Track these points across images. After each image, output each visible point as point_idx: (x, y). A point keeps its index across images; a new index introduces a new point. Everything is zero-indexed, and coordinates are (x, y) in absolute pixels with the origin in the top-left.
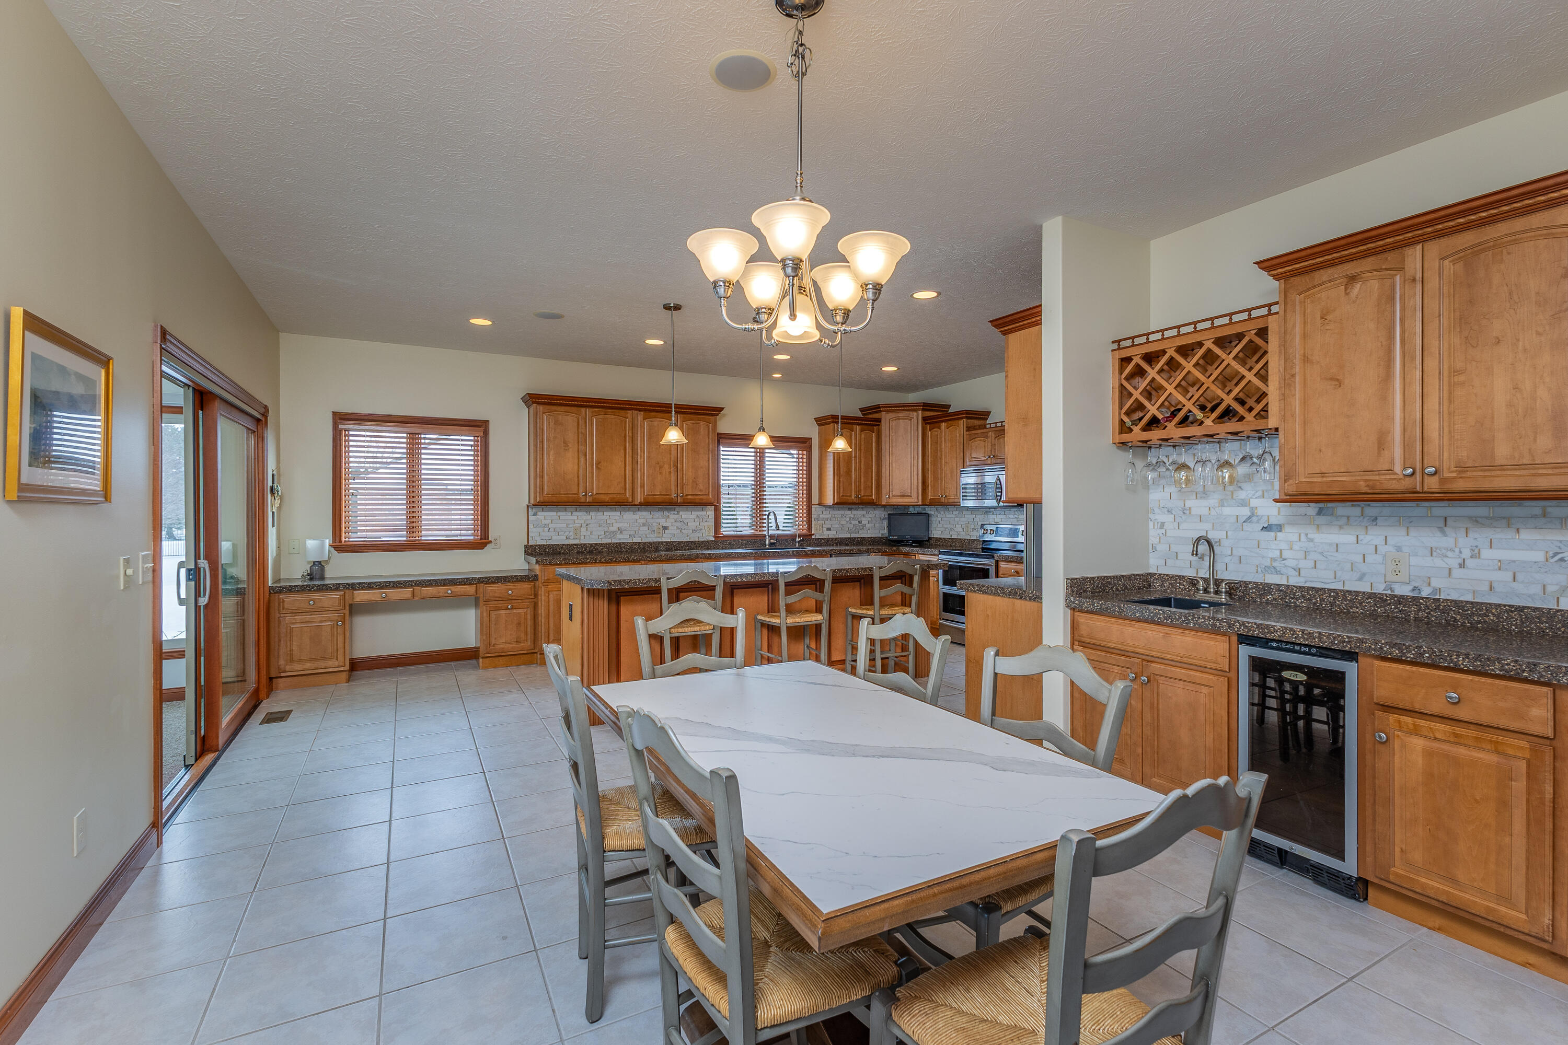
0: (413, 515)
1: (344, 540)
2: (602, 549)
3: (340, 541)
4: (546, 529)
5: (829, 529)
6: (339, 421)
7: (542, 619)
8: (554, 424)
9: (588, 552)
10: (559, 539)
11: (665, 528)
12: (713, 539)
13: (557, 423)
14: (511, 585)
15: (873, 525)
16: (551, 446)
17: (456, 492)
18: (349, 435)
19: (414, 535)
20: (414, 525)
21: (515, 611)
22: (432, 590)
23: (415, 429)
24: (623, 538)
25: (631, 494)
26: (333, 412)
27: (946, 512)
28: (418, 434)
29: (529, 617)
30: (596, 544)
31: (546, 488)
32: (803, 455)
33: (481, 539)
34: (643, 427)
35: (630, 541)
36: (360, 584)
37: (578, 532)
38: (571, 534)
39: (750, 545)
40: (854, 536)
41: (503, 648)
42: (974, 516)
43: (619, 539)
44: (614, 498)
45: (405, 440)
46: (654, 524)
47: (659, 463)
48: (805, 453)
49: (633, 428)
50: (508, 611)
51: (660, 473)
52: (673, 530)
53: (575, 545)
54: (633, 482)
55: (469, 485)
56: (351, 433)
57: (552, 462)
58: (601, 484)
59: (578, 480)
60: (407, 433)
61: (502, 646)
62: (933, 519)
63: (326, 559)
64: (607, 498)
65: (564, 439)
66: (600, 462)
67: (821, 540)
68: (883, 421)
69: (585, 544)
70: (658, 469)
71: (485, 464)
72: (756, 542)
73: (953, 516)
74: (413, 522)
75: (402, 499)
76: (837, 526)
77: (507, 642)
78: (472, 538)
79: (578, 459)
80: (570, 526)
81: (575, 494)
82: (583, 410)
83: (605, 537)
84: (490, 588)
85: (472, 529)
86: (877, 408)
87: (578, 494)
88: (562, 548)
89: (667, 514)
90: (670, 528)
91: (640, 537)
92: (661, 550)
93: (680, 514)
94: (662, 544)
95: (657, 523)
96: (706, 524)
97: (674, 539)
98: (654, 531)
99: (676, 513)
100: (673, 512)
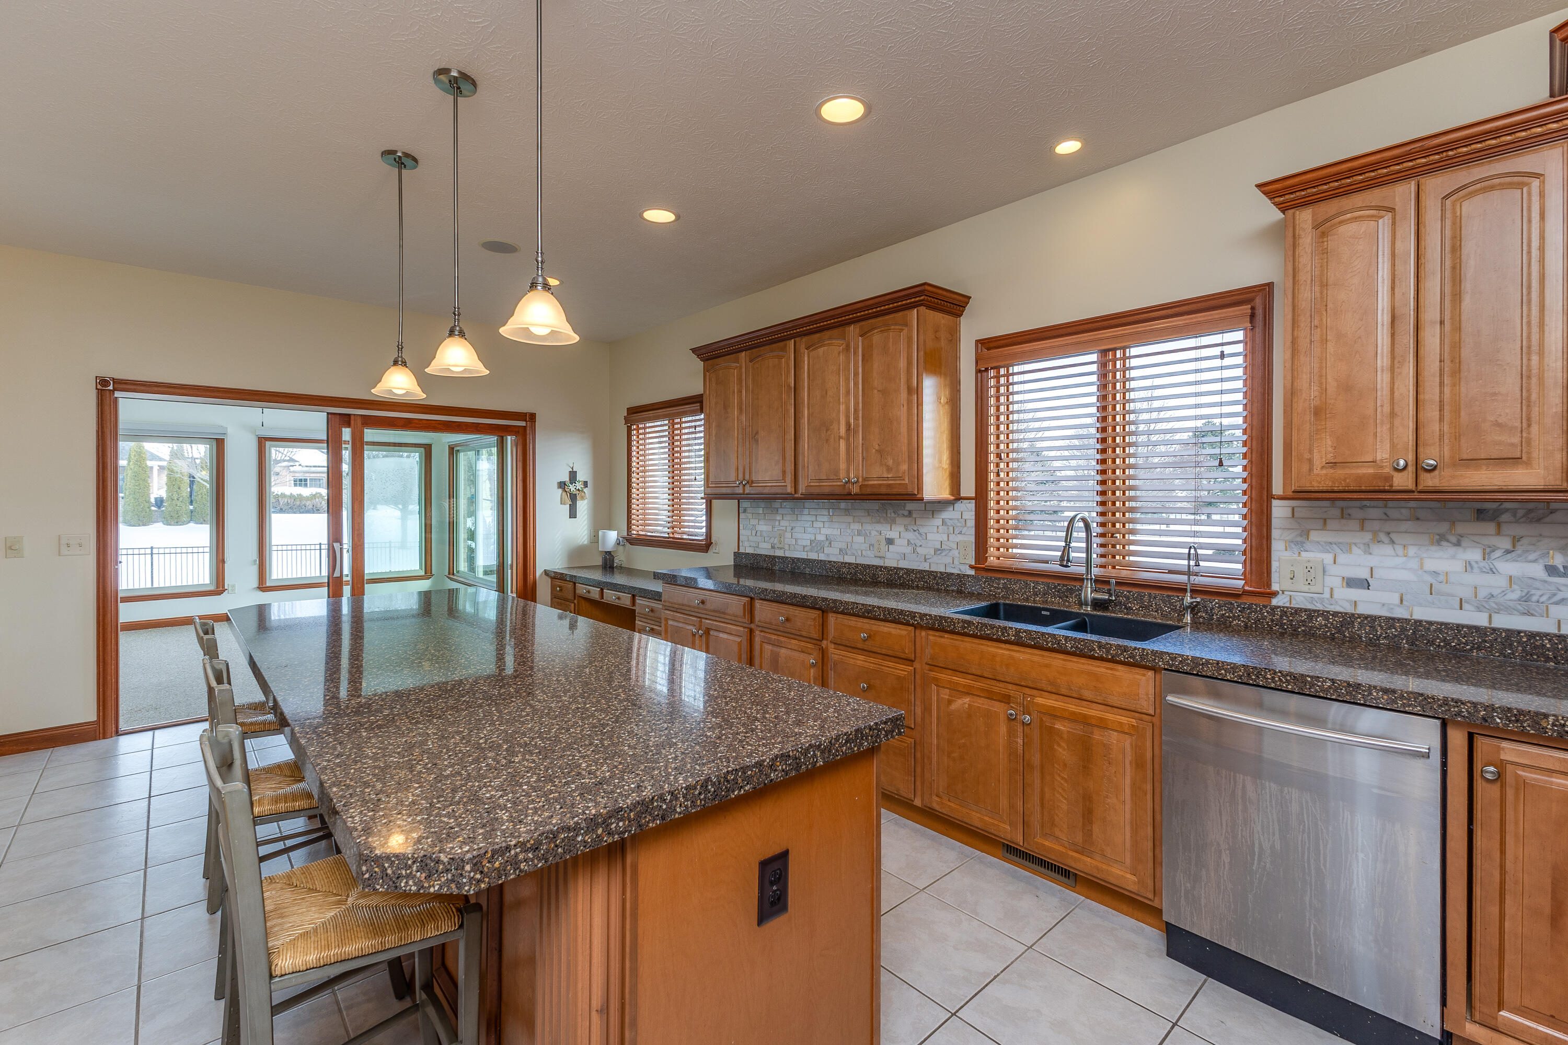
3: (630, 534)
4: (754, 532)
10: (765, 548)
11: (890, 542)
12: (974, 572)
24: (832, 554)
25: (792, 480)
37: (783, 539)
38: (775, 540)
43: (828, 555)
46: (874, 534)
52: (901, 546)
78: (703, 538)
80: (776, 529)
82: (741, 355)
89: (893, 515)
90: (897, 542)
91: (854, 555)
92: (880, 582)
93: (914, 516)
94: (881, 571)
95: (877, 531)
96: (960, 538)
97: (903, 564)
98: (873, 545)
99: (906, 513)
100: (901, 512)
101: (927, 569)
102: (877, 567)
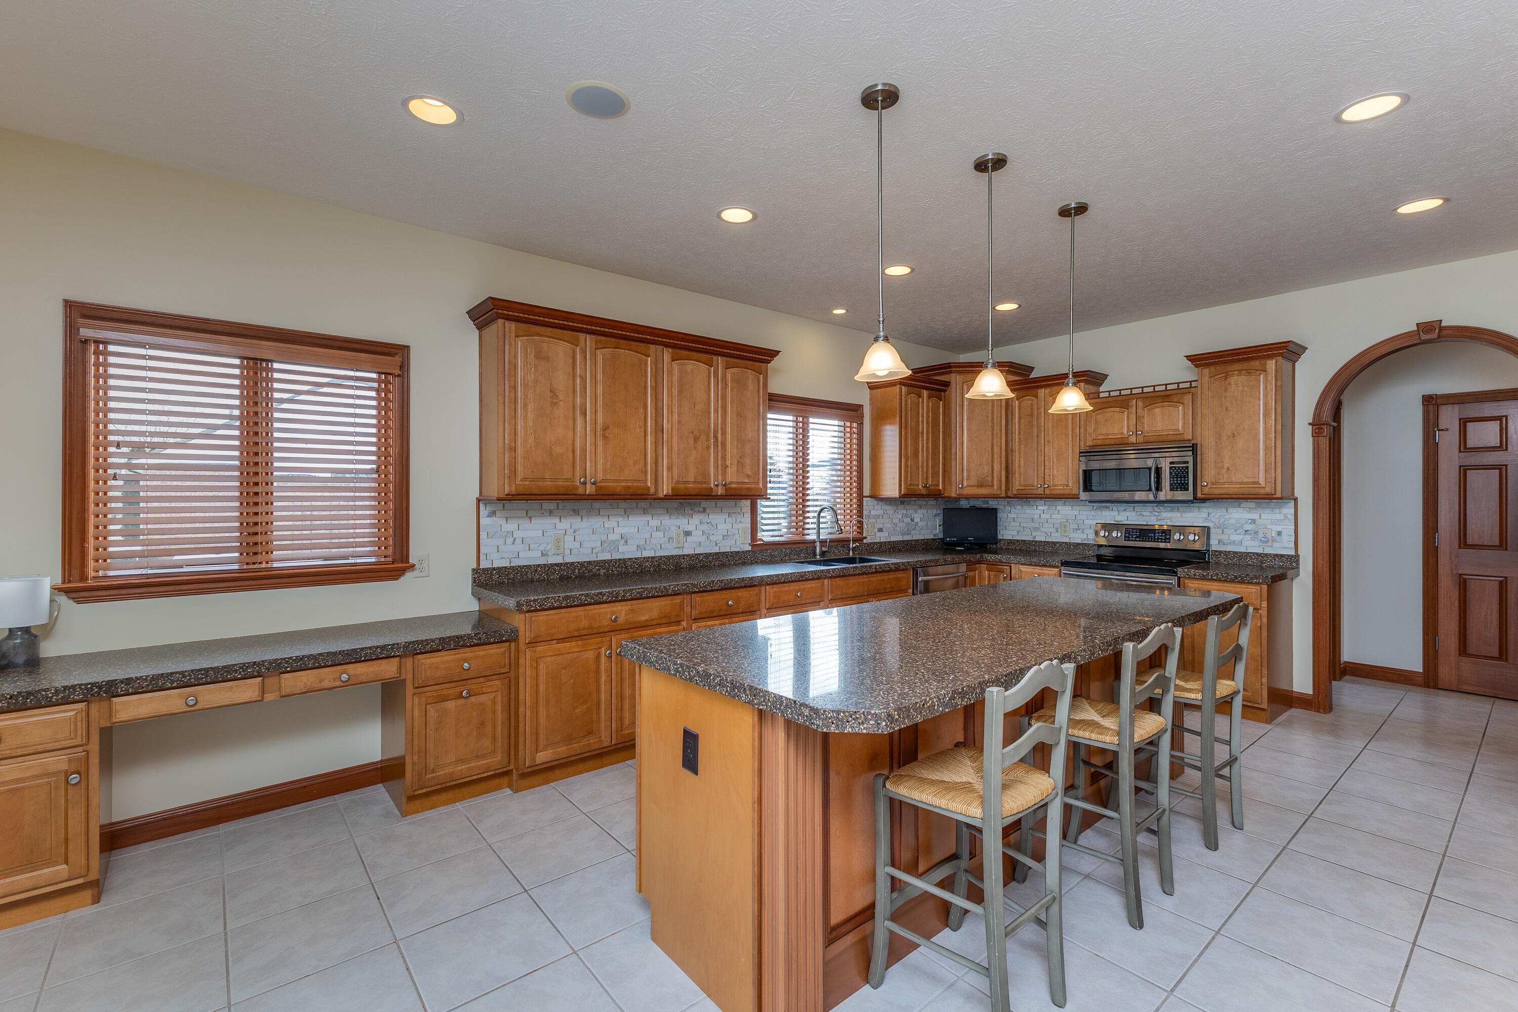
0: (255, 519)
1: (92, 574)
2: (599, 570)
3: (83, 577)
4: (509, 541)
5: (880, 530)
6: (81, 321)
7: (526, 711)
8: (535, 356)
9: (576, 577)
10: (530, 557)
11: (688, 534)
12: (750, 548)
13: (539, 356)
14: (468, 653)
15: (925, 523)
16: (530, 396)
17: (347, 476)
18: (107, 354)
19: (259, 558)
20: (259, 538)
21: (473, 699)
22: (306, 679)
23: (264, 349)
24: (628, 552)
25: (653, 481)
26: (66, 302)
27: (1026, 507)
28: (267, 361)
29: (499, 707)
30: (589, 563)
31: (520, 468)
32: (851, 428)
33: (393, 563)
34: (670, 373)
35: (638, 555)
36: (128, 681)
37: (561, 544)
38: (549, 547)
39: (794, 555)
40: (907, 538)
41: (451, 774)
42: (1076, 512)
43: (623, 553)
44: (629, 487)
45: (237, 372)
46: (673, 528)
47: (693, 433)
48: (855, 425)
49: (657, 374)
50: (461, 702)
51: (695, 448)
52: (697, 537)
53: (557, 565)
54: (656, 463)
55: (367, 463)
56: (111, 348)
57: (531, 424)
58: (609, 463)
59: (574, 457)
60: (242, 358)
61: (448, 770)
62: (1000, 515)
63: (43, 619)
64: (618, 487)
65: (551, 385)
66: (608, 428)
67: (874, 545)
68: (953, 385)
69: (572, 563)
70: (691, 441)
71: (402, 425)
72: (801, 550)
73: (1038, 512)
74: (256, 534)
75: (231, 486)
76: (889, 525)
77: (459, 761)
78: (373, 560)
79: (574, 420)
80: (549, 534)
81: (568, 480)
82: (582, 336)
83: (603, 551)
84: (427, 661)
85: (371, 544)
86: (947, 368)
87: (572, 480)
88: (536, 571)
89: (690, 511)
90: (694, 533)
91: (652, 549)
92: (683, 568)
93: (707, 511)
94: (684, 558)
95: (677, 526)
96: (740, 526)
97: (699, 551)
98: (672, 539)
99: (701, 510)
100: (697, 509)
101: (718, 551)
102: (680, 556)
